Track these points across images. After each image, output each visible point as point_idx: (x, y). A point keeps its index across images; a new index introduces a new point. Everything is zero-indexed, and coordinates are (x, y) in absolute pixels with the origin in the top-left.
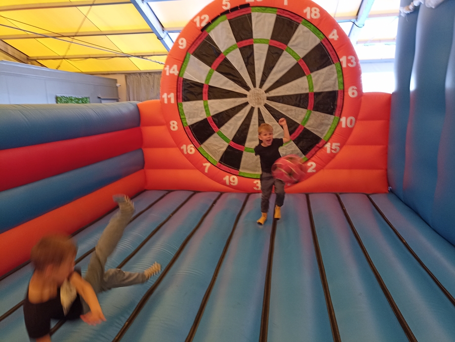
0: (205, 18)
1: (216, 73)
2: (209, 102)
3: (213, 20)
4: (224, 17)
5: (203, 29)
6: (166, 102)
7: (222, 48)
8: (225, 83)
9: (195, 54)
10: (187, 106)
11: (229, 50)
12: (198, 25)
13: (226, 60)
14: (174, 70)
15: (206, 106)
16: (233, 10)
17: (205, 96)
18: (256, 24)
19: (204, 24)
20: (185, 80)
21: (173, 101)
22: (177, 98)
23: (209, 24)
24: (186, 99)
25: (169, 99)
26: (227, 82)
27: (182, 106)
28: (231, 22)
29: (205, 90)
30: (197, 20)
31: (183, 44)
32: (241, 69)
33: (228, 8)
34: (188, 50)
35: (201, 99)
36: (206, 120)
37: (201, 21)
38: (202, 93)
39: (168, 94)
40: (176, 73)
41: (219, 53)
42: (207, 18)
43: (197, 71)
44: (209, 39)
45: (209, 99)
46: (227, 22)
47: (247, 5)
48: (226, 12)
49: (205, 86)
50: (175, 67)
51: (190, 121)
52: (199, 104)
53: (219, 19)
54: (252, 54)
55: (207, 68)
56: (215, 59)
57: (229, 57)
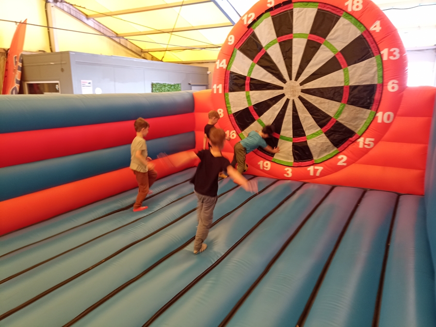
0: (251, 16)
1: (257, 66)
2: (251, 92)
3: (258, 18)
4: (268, 13)
5: (250, 26)
6: (215, 92)
7: (264, 43)
9: (242, 50)
10: (232, 96)
11: (269, 45)
12: (245, 23)
13: (266, 54)
14: (223, 64)
15: (248, 97)
16: (276, 7)
17: (247, 87)
18: (297, 19)
19: (250, 22)
20: (232, 73)
21: (221, 91)
22: (224, 88)
23: (254, 21)
24: (232, 90)
25: (218, 90)
26: (266, 74)
27: (228, 96)
28: (274, 19)
29: (247, 82)
30: (245, 18)
31: (232, 41)
32: (279, 62)
33: (272, 5)
34: (235, 45)
35: (244, 90)
36: (247, 109)
37: (248, 19)
38: (244, 85)
39: (217, 85)
40: (225, 66)
41: (261, 48)
42: (253, 16)
43: (242, 65)
44: (254, 35)
45: (251, 90)
46: (270, 18)
47: (290, 2)
48: (271, 9)
49: (247, 79)
50: (224, 61)
51: (234, 110)
52: (242, 94)
53: (264, 16)
54: (291, 49)
55: (250, 62)
56: (257, 54)
57: (269, 52)
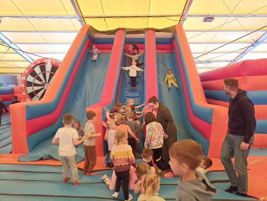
1: (36, 79)
2: (34, 87)
3: (35, 66)
5: (32, 68)
6: (22, 87)
7: (37, 73)
8: (38, 82)
9: (30, 74)
10: (28, 88)
11: (39, 74)
12: (31, 67)
13: (38, 76)
14: (24, 78)
15: (33, 88)
17: (33, 85)
18: (47, 68)
19: (33, 67)
20: (27, 81)
21: (24, 86)
22: (25, 86)
23: (34, 67)
24: (27, 86)
25: (22, 86)
27: (26, 88)
28: (40, 67)
29: (33, 84)
30: (31, 65)
31: (27, 72)
33: (39, 63)
34: (28, 73)
35: (31, 86)
37: (32, 66)
38: (32, 85)
39: (22, 84)
40: (25, 79)
41: (36, 74)
42: (33, 65)
43: (30, 79)
44: (34, 70)
45: (34, 86)
46: (39, 67)
47: (44, 63)
48: (39, 64)
50: (24, 77)
51: (29, 92)
52: (31, 87)
53: (37, 66)
54: (45, 75)
55: (33, 78)
56: (35, 76)
57: (39, 76)
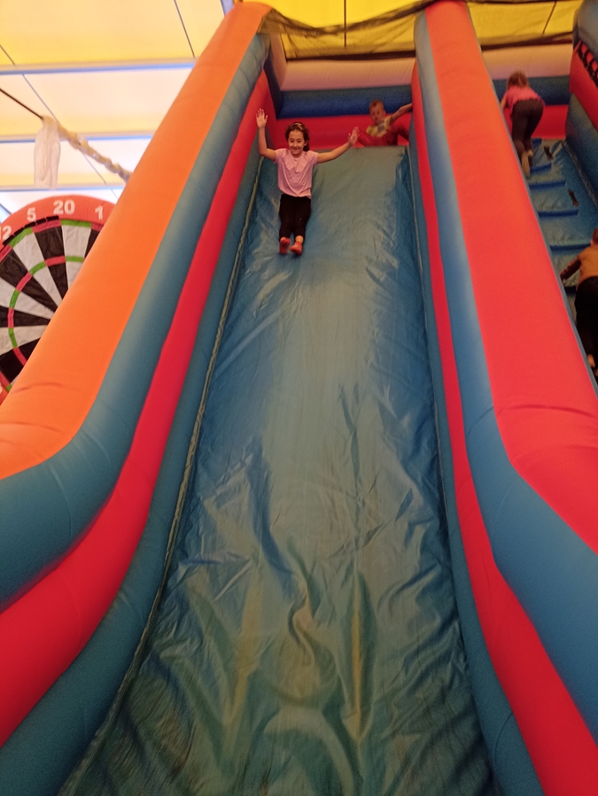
0: (7, 230)
2: (16, 329)
3: (17, 233)
4: (30, 229)
5: (6, 243)
7: (29, 266)
11: (36, 269)
13: (33, 280)
15: (12, 335)
16: (40, 222)
17: (10, 322)
18: (67, 238)
19: (6, 237)
23: (11, 237)
26: (35, 306)
28: (38, 236)
29: (11, 315)
32: (52, 290)
33: (34, 219)
36: (12, 351)
37: (4, 233)
45: (16, 326)
47: (56, 218)
48: (32, 224)
49: (10, 311)
52: (4, 331)
53: (25, 231)
54: (64, 274)
55: (11, 289)
56: (20, 279)
57: (37, 277)
